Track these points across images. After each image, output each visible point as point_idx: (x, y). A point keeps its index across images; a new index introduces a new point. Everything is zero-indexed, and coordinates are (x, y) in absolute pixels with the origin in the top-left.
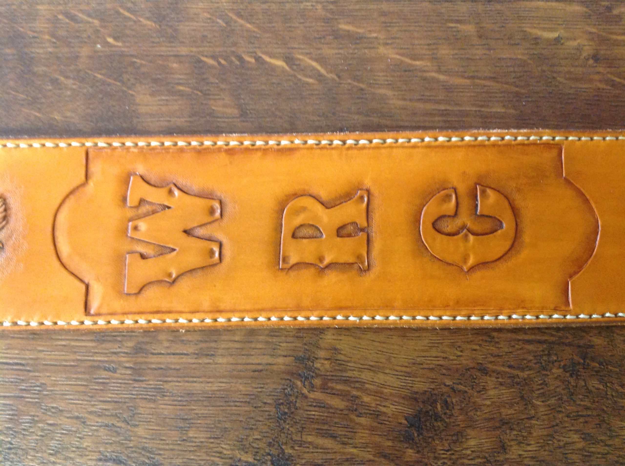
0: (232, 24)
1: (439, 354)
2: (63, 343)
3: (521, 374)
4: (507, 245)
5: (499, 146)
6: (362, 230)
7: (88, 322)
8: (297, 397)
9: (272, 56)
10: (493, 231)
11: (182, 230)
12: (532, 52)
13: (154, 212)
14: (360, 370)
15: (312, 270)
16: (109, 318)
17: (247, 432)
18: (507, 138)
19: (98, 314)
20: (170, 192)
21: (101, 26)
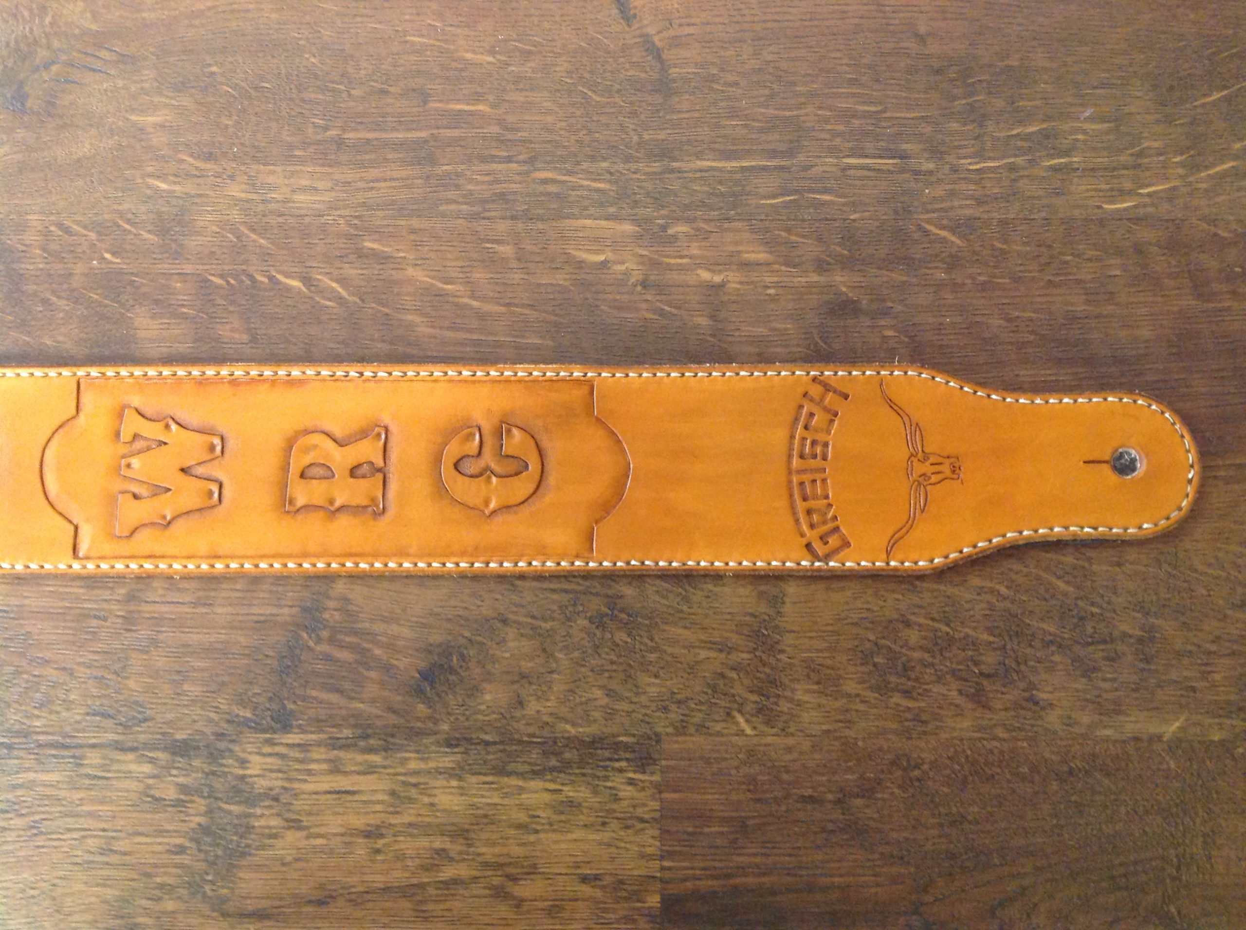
0: (244, 239)
1: (459, 604)
2: (51, 589)
3: (543, 625)
4: (531, 487)
5: (526, 381)
6: (379, 470)
7: (76, 566)
8: (302, 650)
9: (287, 275)
10: (517, 474)
11: (179, 467)
12: (575, 277)
13: (149, 449)
14: (372, 621)
15: (321, 514)
16: (98, 562)
17: (247, 686)
18: (535, 373)
19: (87, 558)
20: (167, 426)
21: (98, 240)
